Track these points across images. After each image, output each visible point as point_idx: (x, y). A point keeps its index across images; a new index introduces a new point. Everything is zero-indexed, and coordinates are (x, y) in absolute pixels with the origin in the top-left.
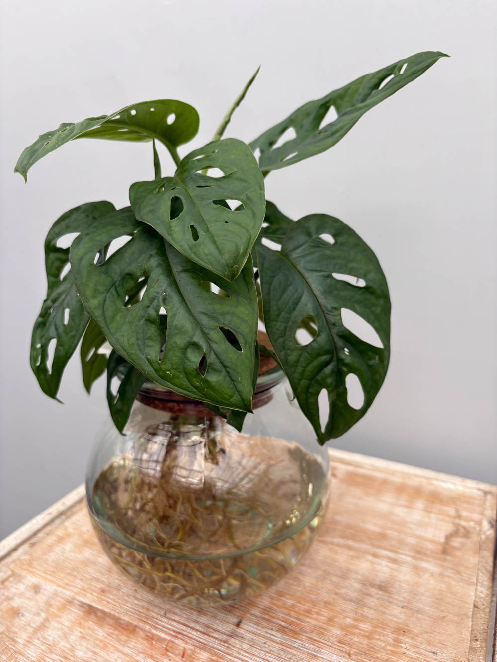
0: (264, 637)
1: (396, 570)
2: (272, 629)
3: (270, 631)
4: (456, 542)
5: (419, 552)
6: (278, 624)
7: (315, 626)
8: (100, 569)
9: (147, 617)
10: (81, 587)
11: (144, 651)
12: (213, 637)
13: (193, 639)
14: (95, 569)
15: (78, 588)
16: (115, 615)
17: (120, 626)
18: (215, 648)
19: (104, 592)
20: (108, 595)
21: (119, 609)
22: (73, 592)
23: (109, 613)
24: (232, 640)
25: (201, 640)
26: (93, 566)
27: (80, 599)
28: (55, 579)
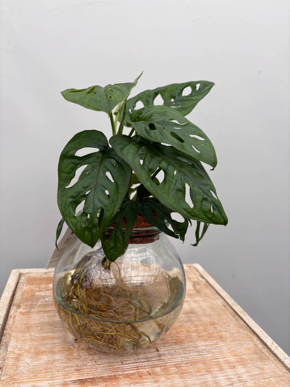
0: (172, 349)
2: (172, 345)
3: (172, 346)
4: (198, 287)
5: (190, 295)
6: (172, 342)
7: (185, 336)
8: (62, 362)
9: (115, 369)
10: (62, 375)
11: (131, 383)
12: (153, 361)
13: (146, 366)
14: (60, 363)
15: (62, 376)
16: (99, 377)
17: (107, 380)
18: (159, 364)
19: (79, 370)
20: (83, 370)
21: (97, 373)
22: (61, 379)
23: (94, 377)
24: (162, 358)
25: (150, 364)
26: (57, 362)
27: (70, 380)
28: (41, 379)
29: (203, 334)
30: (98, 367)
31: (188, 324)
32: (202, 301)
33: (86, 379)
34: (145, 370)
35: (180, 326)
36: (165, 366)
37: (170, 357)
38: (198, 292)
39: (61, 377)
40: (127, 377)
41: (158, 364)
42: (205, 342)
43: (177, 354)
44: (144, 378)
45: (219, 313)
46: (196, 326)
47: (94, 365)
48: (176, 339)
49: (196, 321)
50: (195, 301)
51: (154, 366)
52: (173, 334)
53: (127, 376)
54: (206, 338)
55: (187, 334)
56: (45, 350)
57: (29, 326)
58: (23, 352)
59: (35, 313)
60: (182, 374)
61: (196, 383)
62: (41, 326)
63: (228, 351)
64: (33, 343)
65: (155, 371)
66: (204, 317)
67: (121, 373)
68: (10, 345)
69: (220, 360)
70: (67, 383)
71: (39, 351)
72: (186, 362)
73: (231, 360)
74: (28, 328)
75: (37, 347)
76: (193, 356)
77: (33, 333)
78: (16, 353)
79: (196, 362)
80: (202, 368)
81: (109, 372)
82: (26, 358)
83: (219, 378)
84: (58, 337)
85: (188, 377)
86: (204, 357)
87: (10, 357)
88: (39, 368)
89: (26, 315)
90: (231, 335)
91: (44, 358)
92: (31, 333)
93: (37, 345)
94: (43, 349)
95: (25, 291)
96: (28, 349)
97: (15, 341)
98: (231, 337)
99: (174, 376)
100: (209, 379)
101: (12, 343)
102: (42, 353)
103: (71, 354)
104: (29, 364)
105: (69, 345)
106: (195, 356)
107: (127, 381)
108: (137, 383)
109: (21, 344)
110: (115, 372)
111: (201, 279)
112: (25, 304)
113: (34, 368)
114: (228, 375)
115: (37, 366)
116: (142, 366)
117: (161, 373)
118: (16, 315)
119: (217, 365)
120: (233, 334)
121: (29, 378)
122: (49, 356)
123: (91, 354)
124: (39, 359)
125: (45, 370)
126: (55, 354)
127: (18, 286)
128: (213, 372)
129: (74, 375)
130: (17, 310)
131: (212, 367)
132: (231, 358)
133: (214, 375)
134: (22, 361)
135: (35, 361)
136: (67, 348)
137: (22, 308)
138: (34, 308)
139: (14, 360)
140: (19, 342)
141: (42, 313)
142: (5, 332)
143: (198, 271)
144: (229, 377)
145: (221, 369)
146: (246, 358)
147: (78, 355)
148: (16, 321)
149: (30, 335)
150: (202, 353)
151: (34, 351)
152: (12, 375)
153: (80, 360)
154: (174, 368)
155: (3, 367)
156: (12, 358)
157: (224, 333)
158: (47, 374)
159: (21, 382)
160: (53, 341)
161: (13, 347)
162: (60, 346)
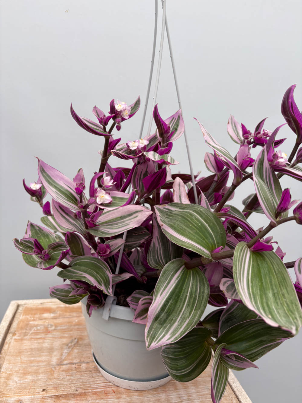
16: (71, 393)
17: (78, 396)
19: (56, 388)
20: (60, 388)
23: (67, 394)
26: (40, 381)
27: (48, 395)
28: (25, 394)
30: (72, 386)
33: (61, 395)
34: (111, 389)
44: (109, 395)
53: (95, 393)
57: (21, 351)
58: (13, 372)
59: (27, 340)
62: (31, 351)
64: (22, 365)
65: (119, 389)
68: (4, 366)
70: (45, 397)
71: (27, 372)
74: (20, 353)
75: (25, 369)
77: (24, 357)
81: (81, 389)
83: (171, 397)
84: (44, 361)
85: (145, 395)
88: (25, 385)
89: (19, 341)
91: (30, 378)
92: (21, 357)
93: (26, 367)
94: (30, 370)
95: (21, 320)
96: (17, 370)
97: (8, 364)
100: (163, 397)
101: (6, 365)
102: (29, 373)
103: (52, 375)
104: (17, 382)
105: (52, 367)
107: (94, 397)
108: (102, 399)
109: (12, 366)
112: (20, 332)
113: (21, 385)
114: (180, 394)
115: (23, 384)
116: (109, 386)
117: (124, 391)
118: (11, 342)
121: (15, 393)
122: (33, 376)
125: (29, 387)
126: (39, 375)
127: (16, 316)
128: (168, 391)
129: (52, 391)
130: (12, 337)
134: (12, 380)
135: (22, 380)
136: (49, 370)
137: (17, 335)
138: (27, 335)
139: (6, 379)
140: (11, 364)
141: (33, 340)
147: (58, 376)
148: (10, 347)
149: (21, 359)
151: (23, 371)
152: (2, 391)
153: (58, 380)
158: (30, 390)
159: (9, 396)
160: (39, 364)
161: (5, 368)
162: (44, 368)
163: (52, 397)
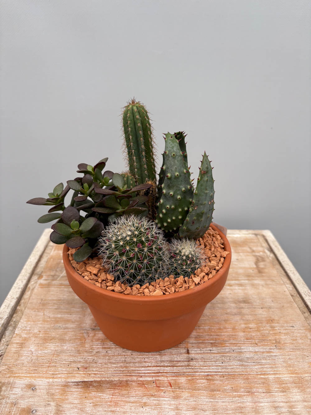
0: (207, 353)
1: (245, 289)
2: (208, 347)
3: (208, 349)
4: (261, 265)
5: (249, 276)
6: (209, 343)
7: (229, 336)
8: (70, 354)
9: (130, 372)
10: (66, 372)
11: (145, 395)
12: (179, 366)
13: (168, 372)
14: (67, 356)
15: (65, 374)
16: (107, 381)
17: (116, 386)
18: (186, 372)
19: (86, 369)
20: (91, 369)
21: (106, 375)
22: (63, 378)
23: (101, 381)
24: (191, 363)
25: (174, 371)
26: (64, 354)
27: (73, 380)
28: (41, 375)
29: (254, 334)
30: (110, 366)
31: (238, 318)
32: (263, 286)
33: (92, 382)
34: (166, 379)
35: (226, 321)
36: (192, 377)
37: (202, 363)
38: (260, 271)
39: (63, 376)
40: (141, 386)
41: (184, 372)
42: (254, 346)
43: (213, 360)
44: (162, 390)
45: (283, 306)
46: (247, 322)
47: (106, 364)
48: (216, 338)
49: (247, 315)
50: (253, 285)
51: (178, 375)
52: (213, 330)
53: (142, 384)
54: (256, 342)
55: (232, 332)
56: (55, 336)
57: (45, 302)
58: (30, 336)
59: (55, 286)
60: (213, 390)
61: (229, 407)
62: (59, 304)
63: (285, 365)
64: (44, 325)
65: (178, 381)
66: (261, 309)
67: (135, 378)
68: (20, 325)
69: (270, 377)
70: (69, 384)
71: (49, 337)
72: (222, 374)
73: (286, 379)
74: (44, 304)
75: (47, 331)
76: (233, 365)
77: (48, 312)
78: (23, 336)
79: (235, 376)
80: (242, 386)
81: (121, 375)
82: (32, 344)
83: (262, 404)
84: (73, 320)
85: (219, 397)
86: (248, 370)
87: (15, 341)
88: (43, 359)
89: (45, 287)
90: (294, 340)
91: (52, 347)
92: (45, 312)
93: (48, 328)
94: (53, 334)
95: (52, 257)
96: (36, 333)
97: (26, 321)
98: (292, 344)
99: (201, 393)
100: (248, 403)
101: (22, 323)
102: (51, 339)
103: (83, 345)
104: (33, 353)
105: (83, 332)
106: (235, 367)
107: (139, 391)
108: (152, 396)
109: (31, 325)
110: (127, 376)
111: (268, 253)
112: (48, 273)
113: (37, 359)
114: (275, 402)
115: (41, 356)
116: (164, 372)
117: (185, 386)
118: (35, 287)
119: (264, 383)
120: (296, 340)
121: (28, 372)
122: (57, 345)
123: (105, 348)
124: (46, 348)
125: (48, 363)
126: (65, 343)
127: (46, 251)
128: (255, 394)
129: (79, 374)
130: (37, 280)
131: (256, 386)
132: (285, 376)
133: (256, 399)
134: (27, 349)
135: (41, 350)
136: (80, 336)
137: (43, 278)
138: (56, 280)
139: (18, 347)
140: (29, 323)
141: (63, 287)
142: (18, 308)
143: (266, 241)
144: (277, 404)
145: (268, 391)
146: (307, 378)
147: (91, 347)
148: (33, 295)
149: (44, 314)
150: (246, 364)
151: (43, 336)
152: (11, 366)
153: (90, 355)
154: (204, 381)
155: (4, 354)
156: (17, 343)
157: (283, 337)
158: (49, 368)
159: (18, 377)
160: (67, 326)
161: (21, 329)
162: (73, 333)
163: (78, 385)
